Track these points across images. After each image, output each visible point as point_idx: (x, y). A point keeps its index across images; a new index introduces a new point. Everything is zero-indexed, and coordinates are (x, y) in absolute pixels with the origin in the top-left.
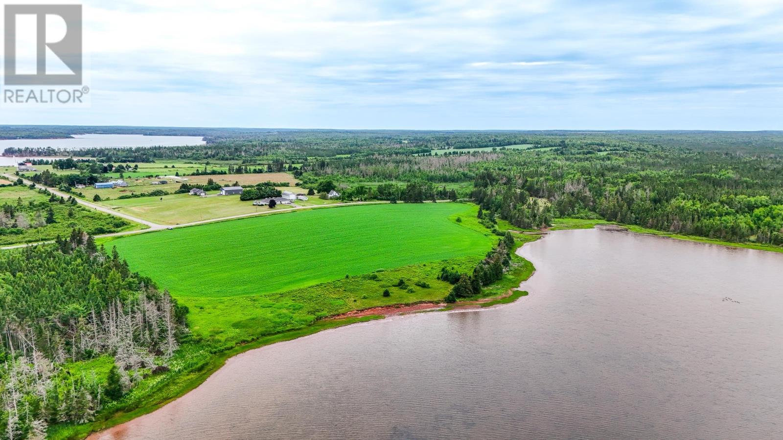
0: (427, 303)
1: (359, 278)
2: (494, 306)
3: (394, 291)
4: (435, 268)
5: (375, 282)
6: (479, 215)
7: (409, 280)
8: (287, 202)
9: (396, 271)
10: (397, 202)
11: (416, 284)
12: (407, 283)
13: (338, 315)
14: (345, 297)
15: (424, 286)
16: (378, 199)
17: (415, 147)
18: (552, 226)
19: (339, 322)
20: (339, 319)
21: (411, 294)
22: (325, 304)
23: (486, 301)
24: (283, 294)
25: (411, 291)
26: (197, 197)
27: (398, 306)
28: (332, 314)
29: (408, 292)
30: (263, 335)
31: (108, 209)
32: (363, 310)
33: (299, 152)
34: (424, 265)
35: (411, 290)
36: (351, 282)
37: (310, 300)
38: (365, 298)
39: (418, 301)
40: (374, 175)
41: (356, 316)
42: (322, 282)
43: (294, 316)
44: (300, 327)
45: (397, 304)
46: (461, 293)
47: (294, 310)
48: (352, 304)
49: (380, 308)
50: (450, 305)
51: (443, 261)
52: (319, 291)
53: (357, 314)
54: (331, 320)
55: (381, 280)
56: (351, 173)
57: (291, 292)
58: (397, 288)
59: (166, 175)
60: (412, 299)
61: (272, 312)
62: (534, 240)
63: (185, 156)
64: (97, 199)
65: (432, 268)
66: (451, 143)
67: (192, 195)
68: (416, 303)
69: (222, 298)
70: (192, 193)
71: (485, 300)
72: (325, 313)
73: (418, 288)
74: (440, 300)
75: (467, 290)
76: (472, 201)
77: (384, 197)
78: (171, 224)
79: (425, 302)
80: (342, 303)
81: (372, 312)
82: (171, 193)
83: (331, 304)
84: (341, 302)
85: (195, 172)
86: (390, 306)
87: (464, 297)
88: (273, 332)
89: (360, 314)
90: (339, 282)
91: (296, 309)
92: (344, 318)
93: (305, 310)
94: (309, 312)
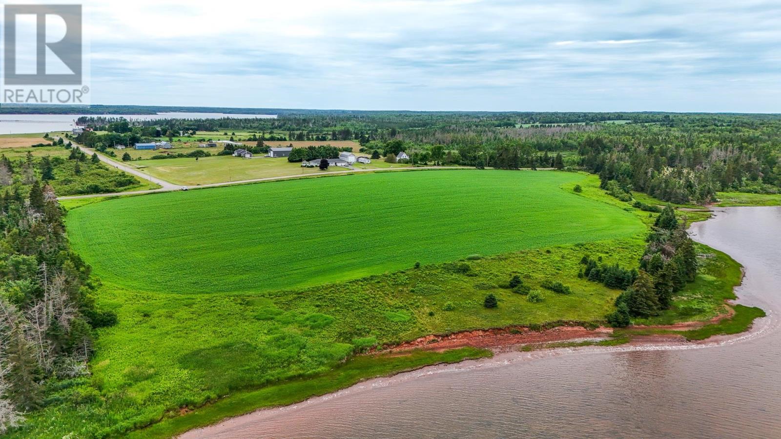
0: (572, 326)
1: (437, 268)
2: (712, 338)
3: (505, 297)
4: (568, 257)
5: (467, 279)
6: (602, 184)
7: (528, 277)
8: (343, 164)
9: (501, 259)
10: (485, 168)
11: (542, 286)
12: (526, 283)
13: (398, 344)
14: (412, 304)
15: (559, 290)
16: (460, 164)
17: (496, 120)
18: (717, 201)
19: (400, 360)
20: (400, 353)
21: (538, 306)
22: (373, 317)
23: (689, 326)
24: (302, 293)
25: (536, 299)
26: (240, 159)
27: (515, 331)
28: (385, 341)
29: (529, 301)
30: (234, 388)
31: (132, 168)
32: (447, 336)
33: (370, 124)
34: (548, 252)
35: (536, 296)
36: (424, 275)
37: (347, 307)
38: (449, 309)
39: (556, 319)
40: (452, 143)
41: (433, 349)
42: (373, 274)
43: (310, 341)
44: (317, 370)
45: (515, 326)
46: (639, 308)
47: (312, 328)
48: (424, 320)
49: (481, 333)
50: (621, 332)
51: (577, 245)
52: (367, 290)
53: (436, 344)
54: (383, 355)
55: (476, 275)
56: (425, 141)
57: (318, 289)
58: (508, 292)
59: (219, 140)
60: (542, 316)
61: (270, 332)
62: (703, 219)
63: (251, 126)
64: (126, 158)
65: (563, 257)
66: (536, 119)
67: (236, 156)
68: (551, 325)
69: (194, 296)
70: (236, 154)
71: (686, 323)
72: (371, 339)
73: (548, 293)
74: (597, 321)
75: (651, 303)
76: (585, 170)
77: (466, 162)
78: (191, 184)
79: (567, 324)
80: (407, 318)
81: (465, 340)
82: (214, 155)
83: (385, 318)
84: (404, 315)
85: (252, 137)
86: (500, 329)
87: (646, 316)
88: (256, 382)
89: (442, 343)
90: (402, 275)
91: (318, 327)
92: (410, 352)
93: (335, 330)
94: (340, 334)
